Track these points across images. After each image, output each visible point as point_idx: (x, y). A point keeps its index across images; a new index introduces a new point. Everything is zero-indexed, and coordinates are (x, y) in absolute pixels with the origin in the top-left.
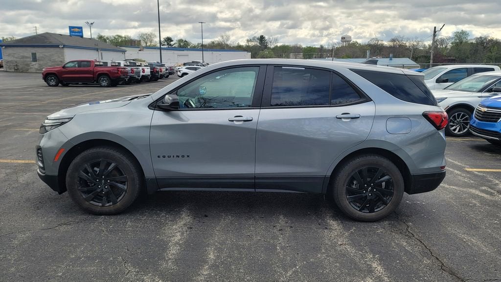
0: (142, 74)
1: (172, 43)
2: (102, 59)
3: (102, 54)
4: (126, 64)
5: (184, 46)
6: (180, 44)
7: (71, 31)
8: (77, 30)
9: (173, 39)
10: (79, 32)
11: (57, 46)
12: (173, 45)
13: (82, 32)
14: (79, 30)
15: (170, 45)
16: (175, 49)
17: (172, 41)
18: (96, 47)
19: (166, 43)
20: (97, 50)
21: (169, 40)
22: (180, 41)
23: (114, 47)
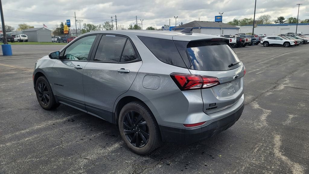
0: (245, 42)
1: (284, 21)
2: (223, 34)
3: (223, 31)
4: (238, 37)
5: (294, 22)
6: (290, 21)
7: (216, 19)
8: (219, 18)
9: (284, 18)
10: (220, 19)
11: (198, 28)
12: (284, 22)
13: (221, 19)
14: (220, 18)
15: (282, 22)
16: (286, 25)
17: (284, 19)
18: (220, 27)
19: (279, 21)
20: (221, 29)
21: (281, 19)
22: (291, 19)
23: (232, 26)
